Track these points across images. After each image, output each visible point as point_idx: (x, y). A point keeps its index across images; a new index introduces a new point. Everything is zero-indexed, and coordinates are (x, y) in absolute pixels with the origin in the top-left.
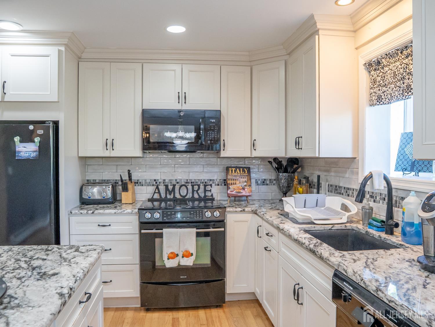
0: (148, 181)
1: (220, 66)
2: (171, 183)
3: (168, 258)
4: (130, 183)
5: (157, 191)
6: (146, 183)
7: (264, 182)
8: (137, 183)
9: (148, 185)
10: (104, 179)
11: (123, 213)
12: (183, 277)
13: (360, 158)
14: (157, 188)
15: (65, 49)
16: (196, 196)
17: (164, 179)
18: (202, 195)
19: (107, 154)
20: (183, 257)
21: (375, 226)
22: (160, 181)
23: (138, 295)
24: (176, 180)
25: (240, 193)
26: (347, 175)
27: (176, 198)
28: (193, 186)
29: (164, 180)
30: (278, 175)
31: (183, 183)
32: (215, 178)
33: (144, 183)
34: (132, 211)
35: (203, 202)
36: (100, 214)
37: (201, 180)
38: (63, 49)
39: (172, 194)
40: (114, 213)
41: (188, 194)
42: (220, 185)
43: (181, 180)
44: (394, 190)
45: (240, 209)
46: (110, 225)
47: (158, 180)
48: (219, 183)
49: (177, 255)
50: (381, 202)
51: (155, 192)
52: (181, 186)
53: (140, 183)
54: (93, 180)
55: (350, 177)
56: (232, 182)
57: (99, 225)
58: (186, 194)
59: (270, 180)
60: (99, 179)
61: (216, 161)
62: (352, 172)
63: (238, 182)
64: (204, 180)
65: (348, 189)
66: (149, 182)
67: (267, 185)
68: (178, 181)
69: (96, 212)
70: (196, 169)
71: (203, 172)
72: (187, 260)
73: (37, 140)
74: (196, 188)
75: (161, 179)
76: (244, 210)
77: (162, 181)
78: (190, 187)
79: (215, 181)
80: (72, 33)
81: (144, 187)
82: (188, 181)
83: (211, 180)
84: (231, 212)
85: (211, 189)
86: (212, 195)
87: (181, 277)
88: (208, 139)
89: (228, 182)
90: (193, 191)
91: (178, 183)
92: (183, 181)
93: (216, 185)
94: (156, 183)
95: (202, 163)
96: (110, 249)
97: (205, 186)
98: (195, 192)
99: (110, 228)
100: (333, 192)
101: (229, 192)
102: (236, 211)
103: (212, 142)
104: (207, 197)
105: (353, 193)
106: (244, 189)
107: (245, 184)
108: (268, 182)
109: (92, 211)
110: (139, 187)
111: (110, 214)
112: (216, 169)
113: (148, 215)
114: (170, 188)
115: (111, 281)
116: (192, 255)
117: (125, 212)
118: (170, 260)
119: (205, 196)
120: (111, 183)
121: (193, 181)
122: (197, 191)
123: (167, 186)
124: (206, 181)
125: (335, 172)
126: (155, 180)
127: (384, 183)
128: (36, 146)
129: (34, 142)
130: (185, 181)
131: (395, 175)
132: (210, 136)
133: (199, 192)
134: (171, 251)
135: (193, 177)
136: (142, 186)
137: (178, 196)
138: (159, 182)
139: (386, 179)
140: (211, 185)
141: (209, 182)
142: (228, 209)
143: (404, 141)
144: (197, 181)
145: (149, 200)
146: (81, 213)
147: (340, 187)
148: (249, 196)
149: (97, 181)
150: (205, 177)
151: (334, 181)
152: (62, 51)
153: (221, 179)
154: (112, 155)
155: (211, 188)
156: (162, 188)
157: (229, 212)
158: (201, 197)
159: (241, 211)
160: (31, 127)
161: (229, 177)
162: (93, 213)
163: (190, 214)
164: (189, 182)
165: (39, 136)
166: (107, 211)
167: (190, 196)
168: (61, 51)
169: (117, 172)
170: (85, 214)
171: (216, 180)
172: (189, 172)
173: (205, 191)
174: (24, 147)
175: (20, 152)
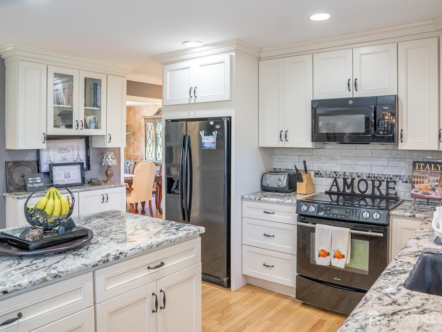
0: (328, 173)
1: (396, 44)
2: (352, 177)
3: (319, 255)
4: (305, 174)
5: (335, 184)
6: (326, 174)
8: (318, 174)
9: (328, 176)
10: (288, 168)
11: (284, 202)
12: (337, 279)
14: (335, 180)
15: (236, 53)
16: (377, 193)
17: (345, 171)
18: (384, 192)
19: (282, 145)
20: (334, 257)
22: (340, 173)
23: (294, 286)
24: (357, 173)
25: (428, 194)
27: (355, 193)
28: (373, 181)
29: (345, 173)
31: (365, 178)
32: (402, 174)
33: (324, 175)
34: (292, 202)
35: (384, 200)
36: (265, 201)
37: (386, 175)
38: (233, 54)
39: (351, 188)
40: (276, 201)
41: (368, 189)
42: (409, 182)
43: (362, 174)
45: (409, 214)
46: (273, 213)
47: (338, 172)
48: (407, 180)
49: (328, 254)
51: (333, 185)
52: (361, 181)
53: (320, 174)
54: (279, 169)
56: (419, 180)
57: (264, 212)
58: (365, 189)
60: (284, 168)
61: (404, 153)
63: (426, 181)
64: (389, 175)
66: (330, 174)
68: (359, 175)
69: (262, 199)
70: (380, 163)
71: (388, 166)
72: (338, 262)
73: (215, 133)
74: (377, 183)
75: (341, 171)
76: (414, 216)
77: (342, 174)
78: (370, 183)
79: (403, 177)
80: (238, 39)
81: (324, 179)
82: (371, 175)
83: (397, 176)
84: (397, 216)
85: (394, 187)
86: (396, 194)
87: (335, 279)
88: (381, 129)
89: (413, 180)
90: (374, 187)
91: (359, 177)
92: (364, 175)
93: (403, 182)
94: (337, 175)
95: (386, 157)
96: (273, 236)
97: (388, 182)
98: (376, 188)
99: (273, 216)
101: (413, 191)
102: (404, 216)
103: (385, 132)
104: (390, 195)
106: (433, 190)
107: (437, 184)
109: (259, 198)
110: (320, 178)
111: (273, 203)
112: (402, 164)
113: (304, 208)
114: (349, 181)
115: (273, 266)
116: (343, 257)
117: (286, 202)
118: (321, 257)
119: (387, 194)
120: (288, 172)
121: (376, 176)
122: (378, 188)
123: (345, 180)
124: (391, 176)
126: (335, 172)
128: (214, 138)
129: (213, 135)
130: (367, 175)
132: (382, 125)
133: (380, 188)
134: (322, 249)
135: (376, 171)
136: (323, 177)
137: (356, 191)
138: (339, 175)
140: (395, 182)
141: (394, 178)
142: (393, 212)
144: (381, 176)
145: (326, 193)
146: (250, 199)
149: (282, 170)
150: (390, 172)
152: (233, 56)
153: (409, 176)
154: (286, 146)
155: (394, 185)
156: (340, 181)
157: (395, 215)
158: (383, 195)
159: (410, 216)
160: (212, 123)
162: (259, 199)
163: (346, 212)
164: (371, 177)
165: (217, 130)
166: (271, 199)
167: (369, 192)
169: (299, 162)
170: (253, 200)
172: (372, 166)
173: (388, 188)
174: (207, 139)
175: (204, 143)
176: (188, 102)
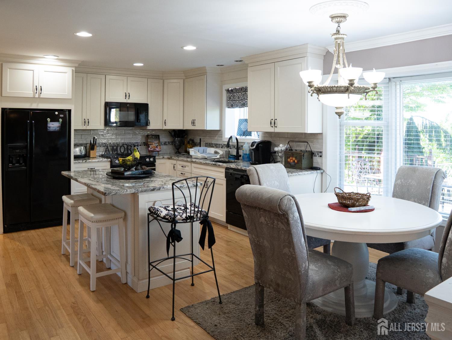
1: (147, 79)
2: (115, 145)
5: (107, 150)
7: (165, 143)
13: (223, 130)
14: (107, 148)
15: (76, 69)
17: (110, 143)
19: (84, 128)
21: (232, 158)
22: (107, 144)
24: (117, 143)
25: (155, 149)
26: (216, 138)
30: (175, 139)
36: (90, 162)
37: (131, 143)
39: (116, 151)
44: (239, 143)
45: (162, 157)
46: (94, 168)
48: (141, 145)
50: (233, 148)
52: (121, 147)
55: (218, 139)
56: (151, 143)
57: (88, 169)
58: (124, 151)
59: (168, 142)
61: (143, 131)
62: (219, 137)
63: (153, 144)
64: (133, 143)
65: (217, 144)
66: (103, 145)
67: (167, 145)
70: (128, 136)
71: (132, 138)
73: (61, 120)
76: (164, 157)
82: (124, 143)
83: (137, 143)
89: (149, 143)
91: (119, 145)
92: (121, 144)
100: (208, 146)
101: (149, 149)
102: (160, 158)
105: (219, 146)
106: (157, 147)
107: (158, 144)
108: (167, 144)
109: (85, 161)
114: (114, 148)
117: (104, 160)
120: (83, 145)
122: (130, 149)
125: (209, 137)
127: (236, 141)
128: (59, 124)
129: (59, 121)
131: (238, 137)
135: (127, 141)
137: (119, 152)
139: (237, 139)
140: (138, 146)
141: (135, 144)
142: (156, 157)
143: (240, 122)
144: (129, 143)
146: (79, 162)
147: (212, 144)
148: (160, 151)
149: (78, 144)
151: (209, 141)
153: (144, 142)
154: (87, 129)
157: (157, 158)
160: (57, 113)
161: (149, 141)
162: (86, 162)
164: (126, 144)
165: (61, 118)
168: (73, 70)
170: (81, 162)
171: (140, 142)
172: (124, 138)
174: (53, 124)
175: (50, 127)
176: (32, 96)
